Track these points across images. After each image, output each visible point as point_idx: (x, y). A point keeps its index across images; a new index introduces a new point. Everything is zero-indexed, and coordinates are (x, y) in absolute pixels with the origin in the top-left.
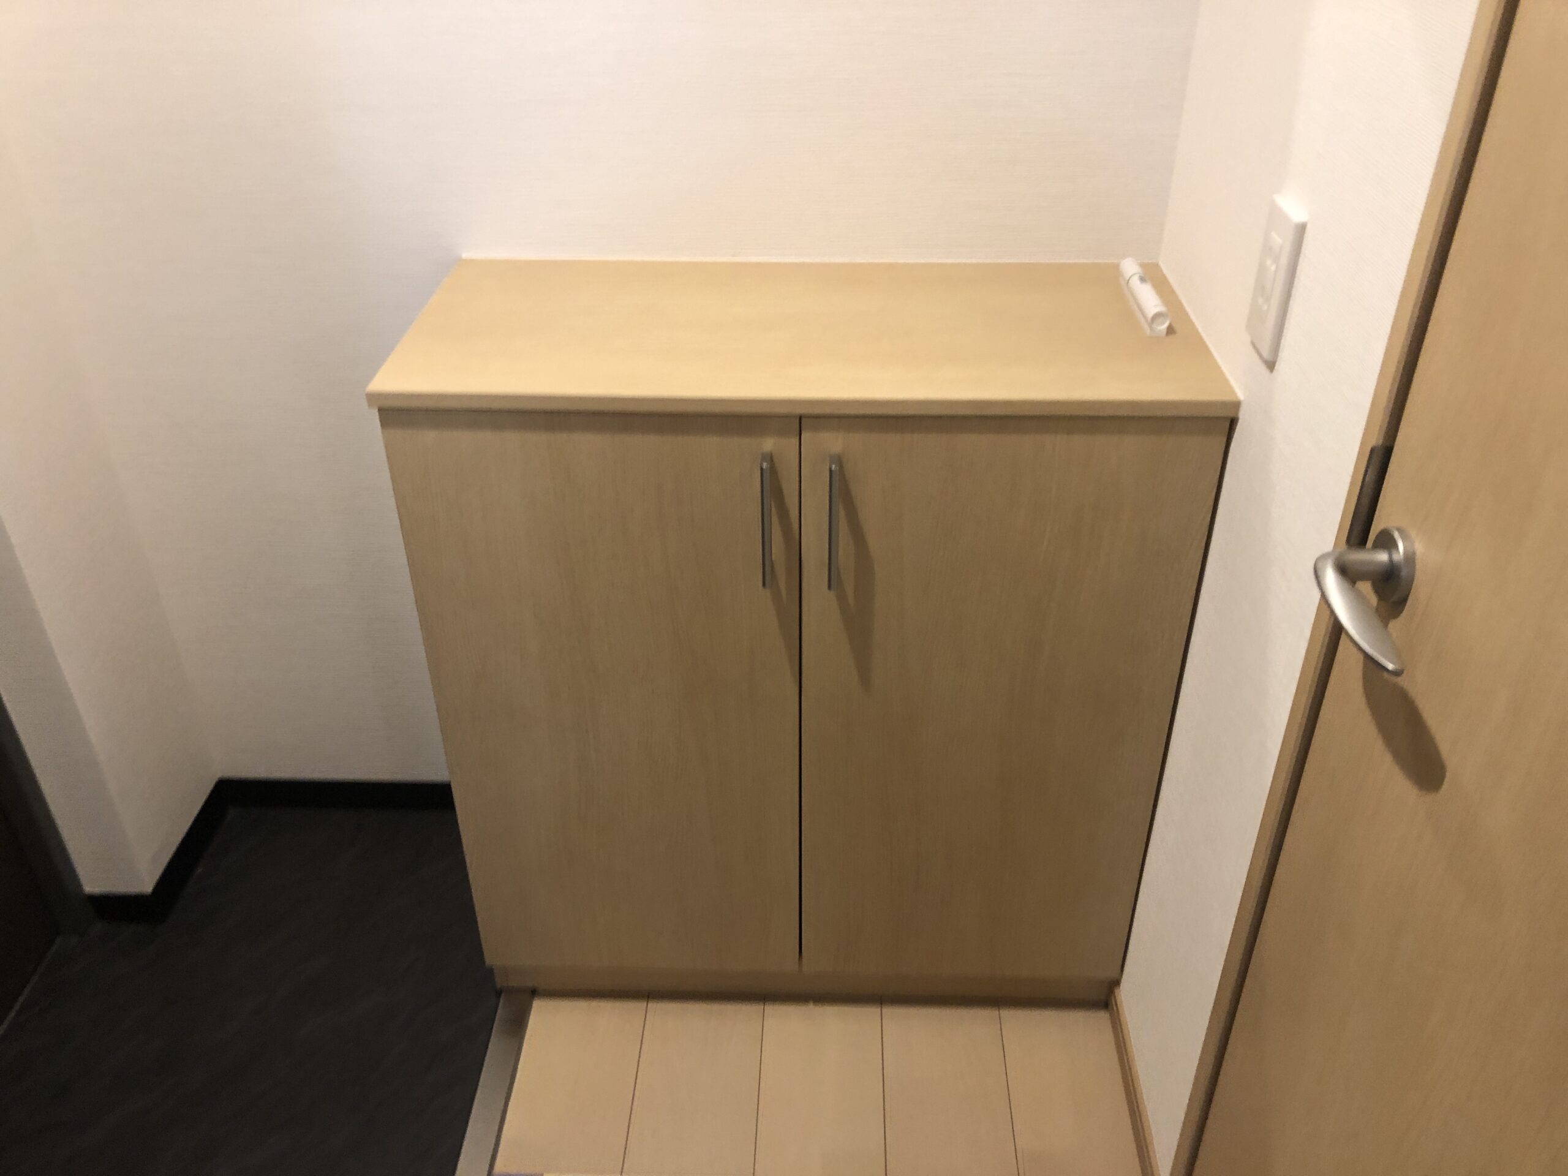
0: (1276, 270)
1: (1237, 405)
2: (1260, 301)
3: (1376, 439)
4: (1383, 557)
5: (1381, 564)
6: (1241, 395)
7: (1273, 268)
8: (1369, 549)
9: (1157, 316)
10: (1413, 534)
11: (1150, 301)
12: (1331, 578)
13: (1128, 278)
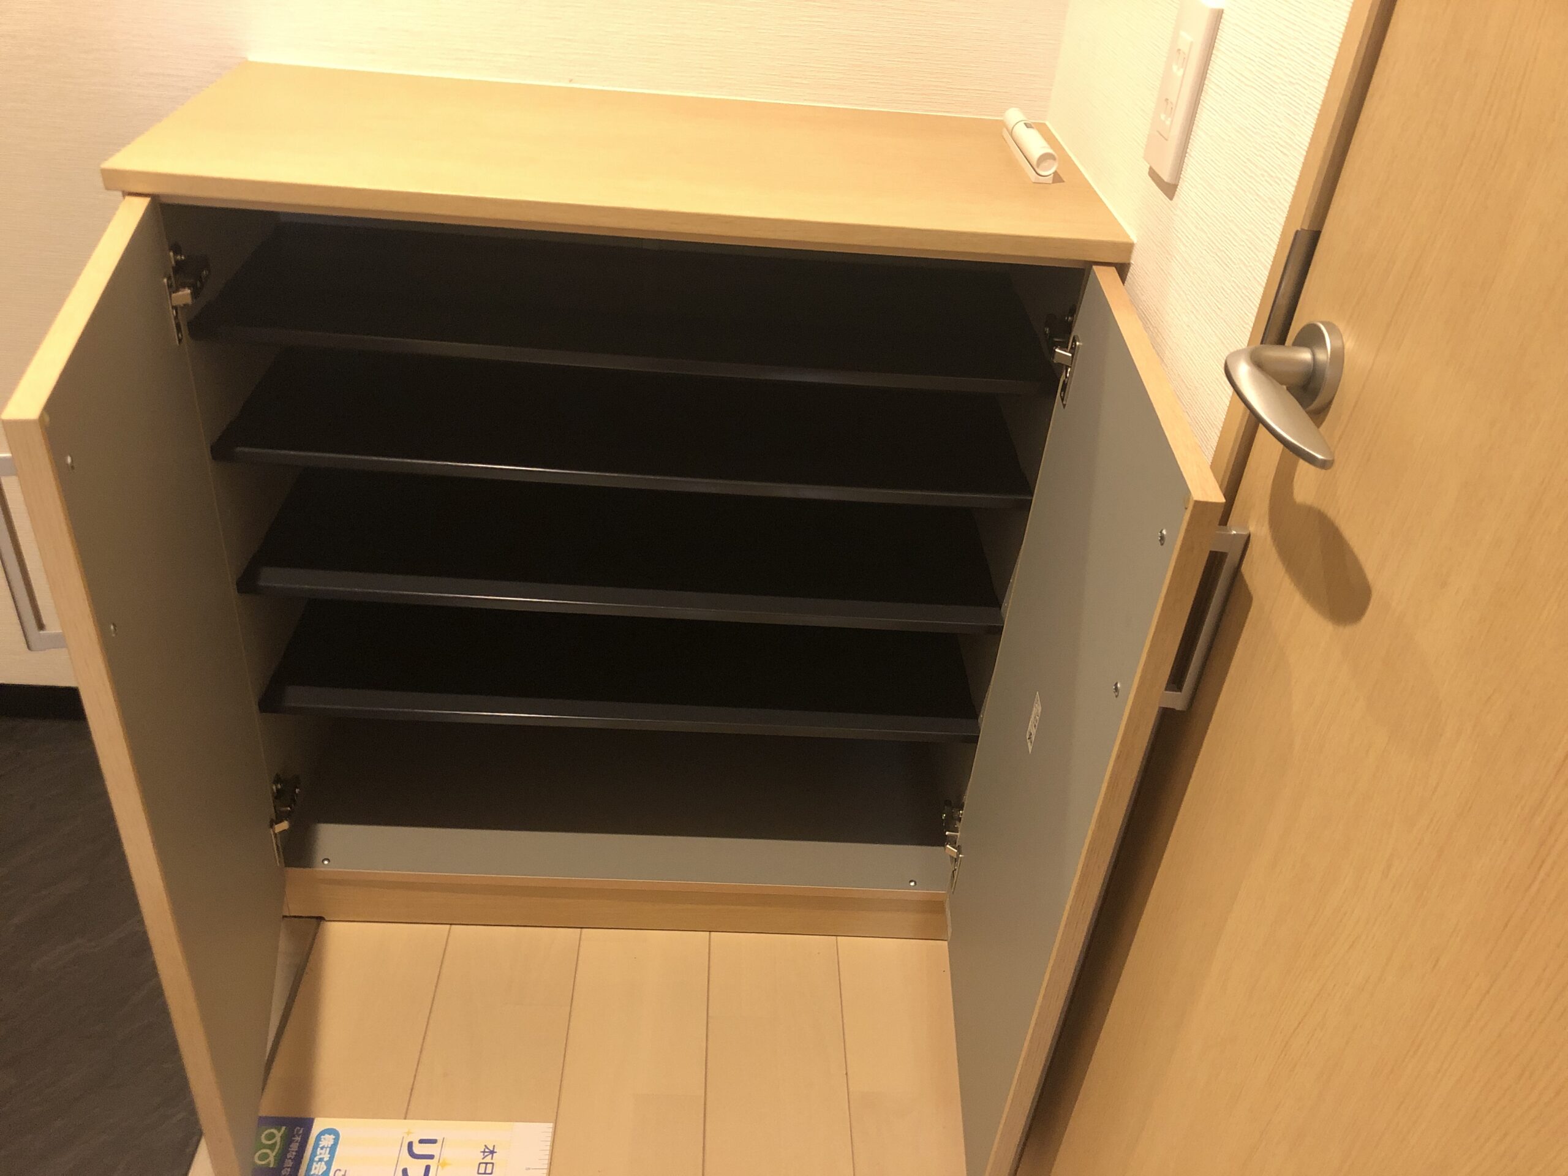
0: (1184, 76)
1: (1129, 247)
2: (1163, 117)
3: (1301, 223)
4: (1305, 355)
5: (1303, 363)
6: (1134, 238)
7: (1180, 73)
8: (1288, 347)
9: (1045, 157)
10: (1341, 326)
11: (1036, 146)
12: (1244, 373)
13: (1012, 126)
